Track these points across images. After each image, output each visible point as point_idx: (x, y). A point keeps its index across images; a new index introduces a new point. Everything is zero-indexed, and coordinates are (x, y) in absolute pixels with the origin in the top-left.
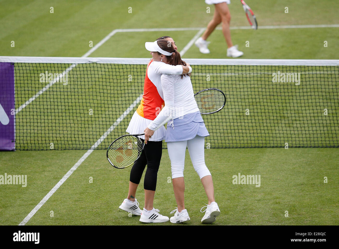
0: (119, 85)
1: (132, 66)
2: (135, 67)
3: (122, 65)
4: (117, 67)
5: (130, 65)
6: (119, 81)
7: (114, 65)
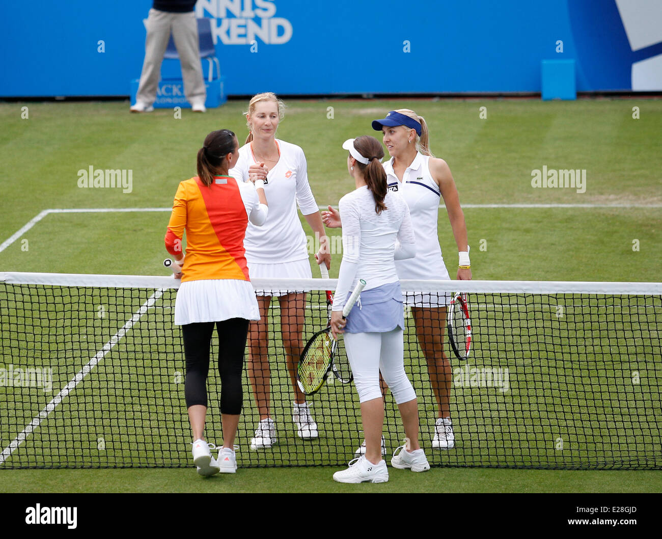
0: (53, 331)
1: (82, 292)
2: (89, 292)
3: (61, 288)
4: (49, 292)
5: (78, 288)
6: (53, 323)
7: (44, 288)
